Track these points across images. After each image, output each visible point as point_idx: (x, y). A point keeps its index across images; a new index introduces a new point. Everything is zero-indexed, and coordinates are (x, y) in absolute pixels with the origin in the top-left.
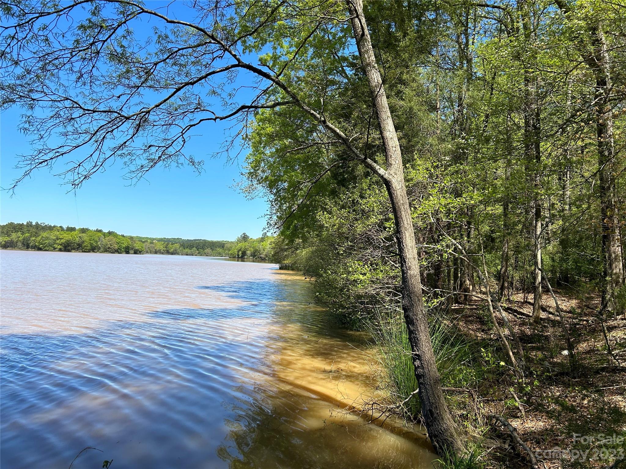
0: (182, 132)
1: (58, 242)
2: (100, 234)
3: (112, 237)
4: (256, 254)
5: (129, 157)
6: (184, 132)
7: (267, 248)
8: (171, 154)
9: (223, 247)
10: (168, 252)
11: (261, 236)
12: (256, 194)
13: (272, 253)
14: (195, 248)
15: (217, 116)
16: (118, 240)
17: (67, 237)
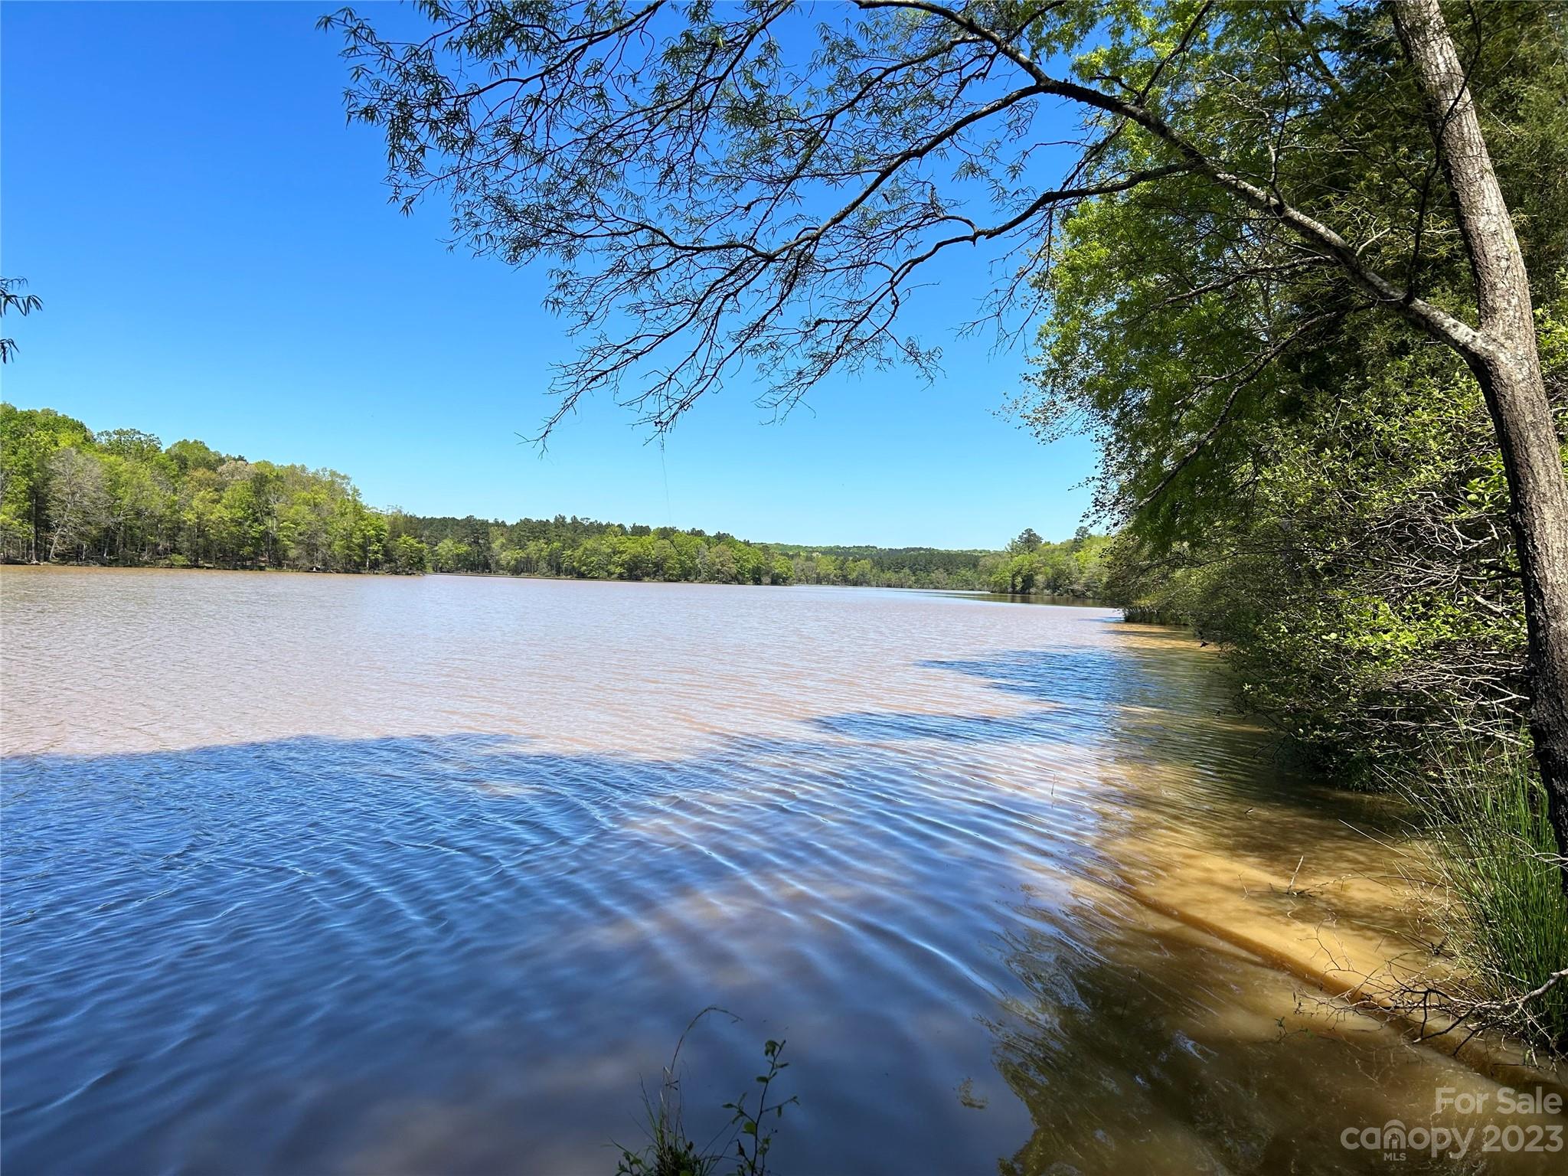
0: (891, 281)
1: (616, 558)
2: (698, 540)
3: (725, 547)
4: (1060, 582)
5: (771, 352)
6: (895, 280)
7: (1092, 564)
8: (865, 338)
9: (975, 566)
10: (846, 581)
11: (1073, 536)
12: (1064, 426)
13: (1105, 580)
14: (907, 570)
15: (978, 228)
16: (736, 554)
17: (633, 548)
